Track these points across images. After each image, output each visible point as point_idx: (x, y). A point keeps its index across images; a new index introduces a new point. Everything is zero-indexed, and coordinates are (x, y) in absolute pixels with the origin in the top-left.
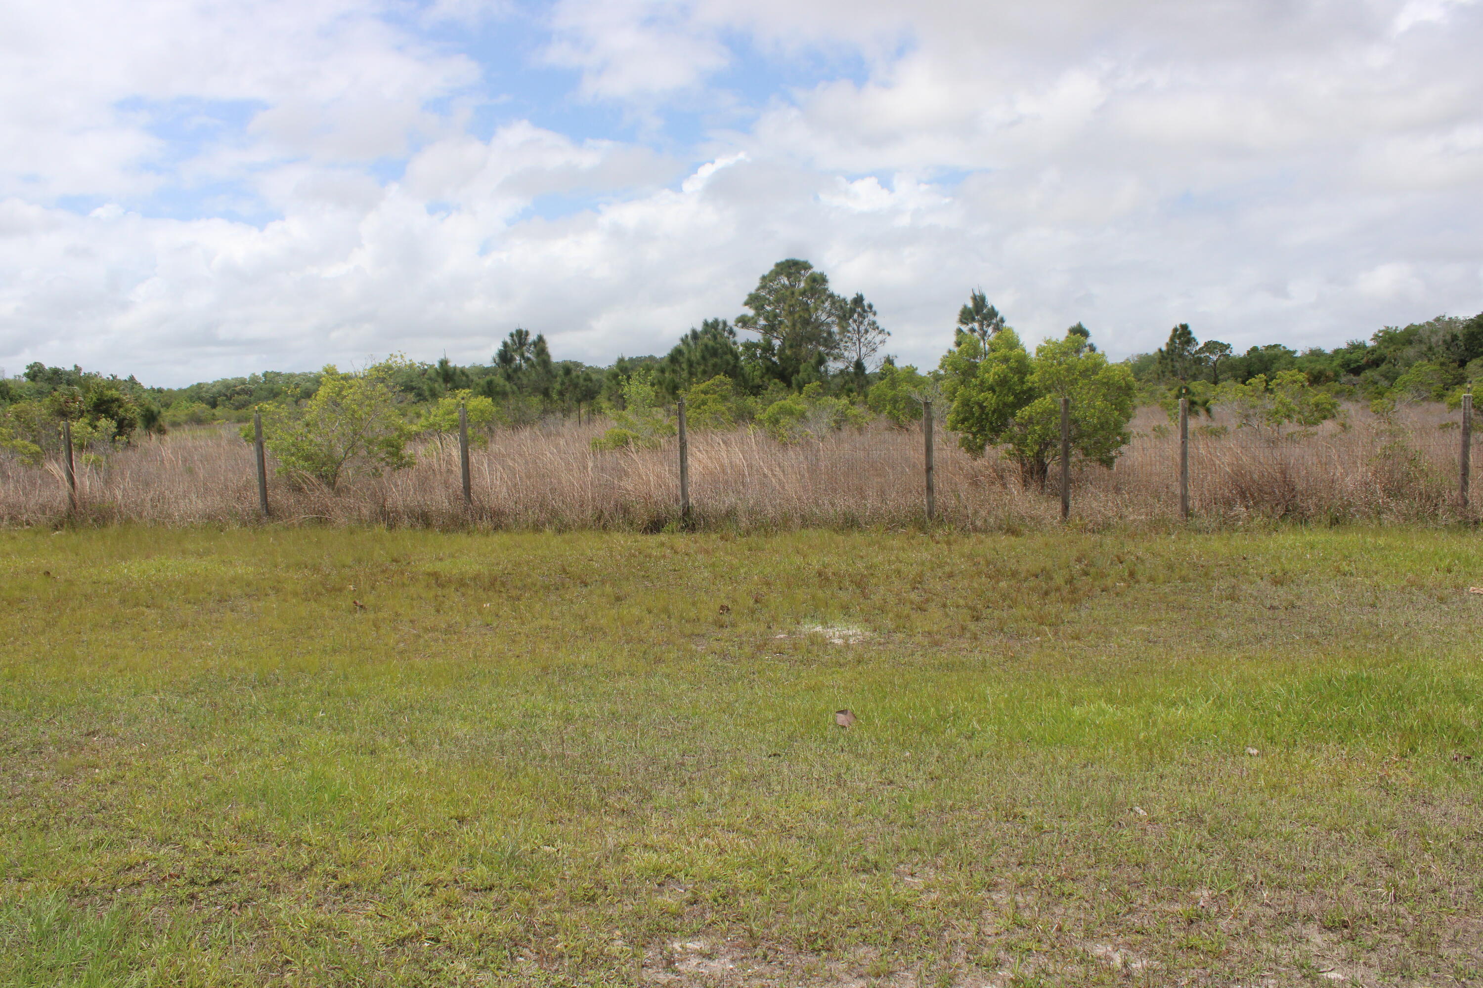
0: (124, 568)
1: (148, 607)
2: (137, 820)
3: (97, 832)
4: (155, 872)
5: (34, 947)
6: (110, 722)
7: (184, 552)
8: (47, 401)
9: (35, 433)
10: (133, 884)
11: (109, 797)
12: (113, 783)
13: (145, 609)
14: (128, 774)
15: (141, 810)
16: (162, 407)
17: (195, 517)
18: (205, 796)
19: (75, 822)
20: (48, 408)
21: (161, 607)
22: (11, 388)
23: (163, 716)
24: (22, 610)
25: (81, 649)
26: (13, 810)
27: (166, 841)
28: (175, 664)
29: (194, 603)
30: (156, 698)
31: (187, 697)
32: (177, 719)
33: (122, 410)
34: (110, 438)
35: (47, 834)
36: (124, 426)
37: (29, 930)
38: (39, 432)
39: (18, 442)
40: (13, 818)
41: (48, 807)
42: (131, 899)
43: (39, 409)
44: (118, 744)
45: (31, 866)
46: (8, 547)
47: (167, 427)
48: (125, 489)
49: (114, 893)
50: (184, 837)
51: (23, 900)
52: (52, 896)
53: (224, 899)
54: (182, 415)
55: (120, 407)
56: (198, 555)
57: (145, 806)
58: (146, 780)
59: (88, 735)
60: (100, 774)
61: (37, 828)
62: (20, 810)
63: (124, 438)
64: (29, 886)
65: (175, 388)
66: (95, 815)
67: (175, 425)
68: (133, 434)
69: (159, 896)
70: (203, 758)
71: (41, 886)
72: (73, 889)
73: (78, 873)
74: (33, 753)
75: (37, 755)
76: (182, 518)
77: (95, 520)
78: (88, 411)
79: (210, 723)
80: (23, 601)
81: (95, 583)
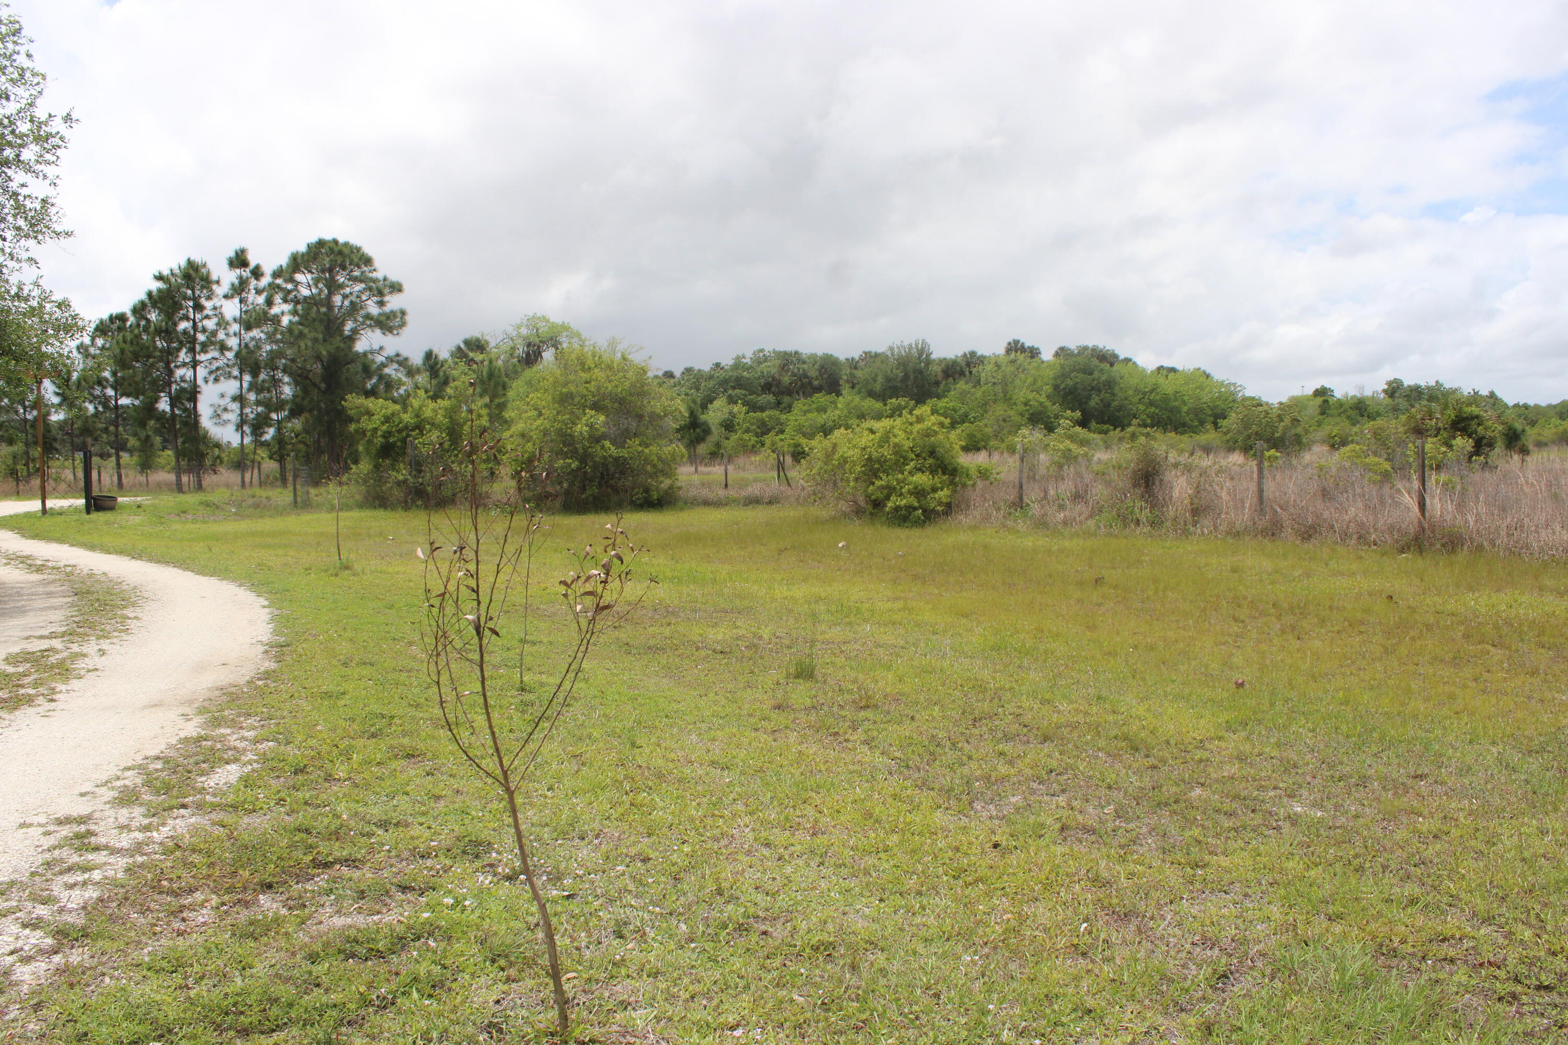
0: (1470, 599)
1: (1494, 645)
2: (1458, 886)
3: (1412, 889)
4: (1472, 952)
5: (1335, 997)
6: (1440, 767)
7: (1541, 589)
8: (1403, 418)
9: (1390, 451)
10: (1445, 959)
11: (1429, 853)
12: (1435, 837)
13: (1492, 649)
14: (1453, 831)
15: (1463, 876)
16: (1528, 424)
17: (1557, 549)
18: (1541, 879)
19: (1391, 872)
20: (1404, 425)
21: (1509, 648)
22: (1369, 405)
23: (1500, 772)
24: (1361, 632)
25: (1417, 682)
26: (1333, 842)
27: (1488, 920)
28: (1520, 715)
29: (1549, 648)
30: (1494, 750)
31: (1530, 756)
32: (1516, 780)
33: (1481, 427)
34: (1467, 457)
35: (1361, 876)
36: (1481, 446)
37: (1332, 976)
38: (1394, 451)
39: (1372, 459)
40: (1331, 851)
41: (1366, 847)
42: (1442, 975)
43: (1396, 426)
44: (1446, 794)
45: (1342, 907)
46: (1354, 567)
47: (1531, 447)
48: (1478, 514)
49: (1423, 964)
50: (1510, 921)
51: (1330, 941)
52: (1358, 946)
53: (1554, 1012)
54: (1548, 433)
55: (1479, 425)
56: (1558, 593)
57: (1469, 872)
58: (1473, 843)
59: (1416, 777)
60: (1424, 825)
61: (1352, 868)
62: (1338, 844)
63: (1482, 458)
64: (1338, 929)
65: (1543, 403)
66: (1413, 868)
67: (1540, 445)
68: (1491, 454)
69: (1473, 982)
70: (1543, 832)
71: (1350, 932)
72: (1381, 945)
73: (1387, 928)
74: (1358, 785)
75: (1361, 788)
76: (1541, 550)
77: (1443, 545)
78: (1445, 429)
79: (1557, 792)
80: (1363, 624)
81: (1438, 613)
